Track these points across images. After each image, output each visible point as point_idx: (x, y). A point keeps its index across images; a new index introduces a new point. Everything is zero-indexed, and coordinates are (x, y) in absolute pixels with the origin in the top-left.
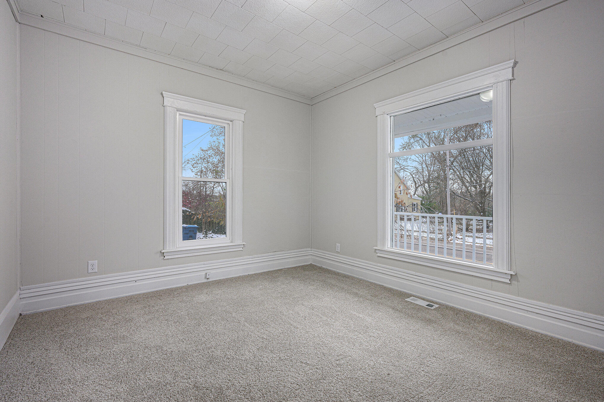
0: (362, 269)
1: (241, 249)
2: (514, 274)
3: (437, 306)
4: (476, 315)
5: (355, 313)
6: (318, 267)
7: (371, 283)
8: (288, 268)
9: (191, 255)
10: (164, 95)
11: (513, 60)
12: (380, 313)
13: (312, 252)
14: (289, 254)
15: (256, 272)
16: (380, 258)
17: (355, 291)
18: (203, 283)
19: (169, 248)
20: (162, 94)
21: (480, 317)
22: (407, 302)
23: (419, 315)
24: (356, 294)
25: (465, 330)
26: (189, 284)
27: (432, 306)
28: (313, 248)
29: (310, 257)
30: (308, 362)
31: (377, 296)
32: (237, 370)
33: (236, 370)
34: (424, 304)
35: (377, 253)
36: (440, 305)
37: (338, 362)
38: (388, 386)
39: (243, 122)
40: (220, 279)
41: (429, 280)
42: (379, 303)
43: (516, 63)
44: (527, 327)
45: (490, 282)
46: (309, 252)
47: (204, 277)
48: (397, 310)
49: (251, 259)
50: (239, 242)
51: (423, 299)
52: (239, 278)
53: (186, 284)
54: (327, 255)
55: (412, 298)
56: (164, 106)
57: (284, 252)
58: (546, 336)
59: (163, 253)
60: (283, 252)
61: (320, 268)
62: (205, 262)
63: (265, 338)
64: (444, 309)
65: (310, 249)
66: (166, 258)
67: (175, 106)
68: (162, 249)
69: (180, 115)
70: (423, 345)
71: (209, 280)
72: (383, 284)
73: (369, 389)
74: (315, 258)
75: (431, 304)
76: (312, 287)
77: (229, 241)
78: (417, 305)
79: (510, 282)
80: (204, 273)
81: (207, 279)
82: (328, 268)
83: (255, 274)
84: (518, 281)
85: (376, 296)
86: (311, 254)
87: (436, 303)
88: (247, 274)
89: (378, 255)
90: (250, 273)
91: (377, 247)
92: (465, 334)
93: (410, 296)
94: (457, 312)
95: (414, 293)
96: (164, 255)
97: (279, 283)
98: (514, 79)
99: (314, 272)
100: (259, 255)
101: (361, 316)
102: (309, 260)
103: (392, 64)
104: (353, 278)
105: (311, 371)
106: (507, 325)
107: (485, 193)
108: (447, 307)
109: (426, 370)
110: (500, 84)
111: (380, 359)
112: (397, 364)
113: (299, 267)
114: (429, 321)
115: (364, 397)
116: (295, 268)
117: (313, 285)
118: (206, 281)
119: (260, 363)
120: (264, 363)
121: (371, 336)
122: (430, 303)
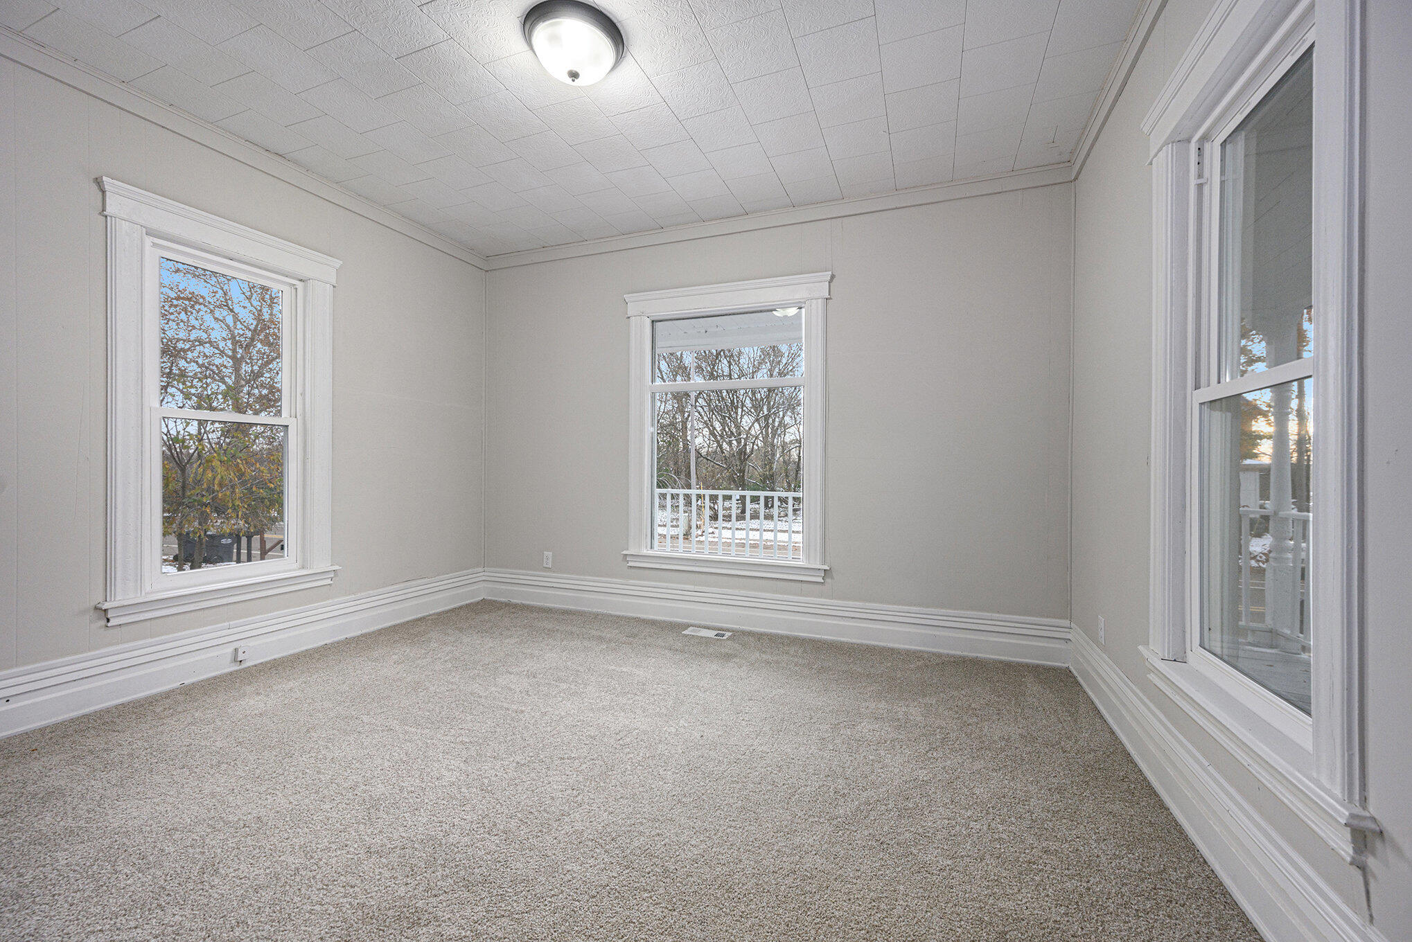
0: (599, 594)
1: (329, 582)
2: (828, 568)
3: (730, 634)
4: (782, 637)
5: (613, 667)
6: (502, 603)
7: (618, 617)
8: (439, 614)
9: (192, 607)
10: (107, 187)
11: (830, 273)
12: (654, 660)
13: (486, 574)
14: (438, 584)
15: (364, 631)
16: (633, 570)
17: (594, 632)
18: (231, 674)
19: (122, 596)
20: (98, 182)
21: (788, 637)
22: (686, 636)
23: (711, 650)
24: (600, 639)
25: (775, 658)
26: (187, 682)
27: (723, 635)
28: (488, 567)
29: (482, 585)
30: (573, 755)
31: (636, 635)
32: (445, 802)
33: (444, 804)
34: (712, 634)
35: (628, 562)
36: (733, 631)
37: (621, 742)
38: (708, 751)
39: (334, 287)
40: (273, 657)
41: (714, 595)
42: (645, 646)
43: (833, 277)
44: (842, 639)
45: (799, 585)
46: (478, 575)
47: (229, 658)
48: (677, 650)
49: (352, 603)
50: (324, 565)
51: (708, 628)
52: (326, 647)
53: (177, 685)
54: (521, 577)
55: (691, 628)
56: (106, 217)
57: (426, 580)
58: (862, 645)
59: (105, 610)
60: (423, 581)
61: (507, 605)
62: (231, 623)
63: (467, 740)
64: (738, 635)
65: (480, 569)
66: (114, 624)
67: (143, 223)
68: (101, 599)
69: (154, 245)
70: (730, 688)
71: (244, 666)
72: (639, 616)
73: (684, 762)
74: (490, 585)
75: (721, 632)
76: (513, 641)
77: (295, 566)
78: (702, 637)
79: (823, 581)
80: (229, 650)
81: (239, 663)
82: (523, 602)
83: (362, 635)
84: (832, 578)
85: (634, 636)
86: (484, 578)
87: (728, 630)
88: (342, 637)
89: (631, 564)
90: (348, 636)
91: (628, 549)
92: (777, 662)
93: (687, 626)
94: (759, 636)
95: (692, 622)
96: (109, 616)
97: (434, 645)
98: (830, 299)
99: (500, 613)
100: (371, 592)
101: (624, 670)
102: (481, 592)
103: (657, 231)
104: (581, 614)
105: (584, 766)
106: (819, 641)
107: (745, 454)
108: (744, 633)
109: (746, 719)
110: (814, 301)
111: (681, 721)
112: (706, 721)
113: (461, 607)
114: (727, 657)
115: (682, 773)
116: (453, 610)
117: (511, 636)
118: (236, 667)
119: (486, 781)
120: (494, 779)
121: (654, 695)
122: (719, 632)
